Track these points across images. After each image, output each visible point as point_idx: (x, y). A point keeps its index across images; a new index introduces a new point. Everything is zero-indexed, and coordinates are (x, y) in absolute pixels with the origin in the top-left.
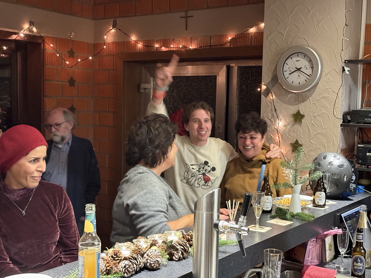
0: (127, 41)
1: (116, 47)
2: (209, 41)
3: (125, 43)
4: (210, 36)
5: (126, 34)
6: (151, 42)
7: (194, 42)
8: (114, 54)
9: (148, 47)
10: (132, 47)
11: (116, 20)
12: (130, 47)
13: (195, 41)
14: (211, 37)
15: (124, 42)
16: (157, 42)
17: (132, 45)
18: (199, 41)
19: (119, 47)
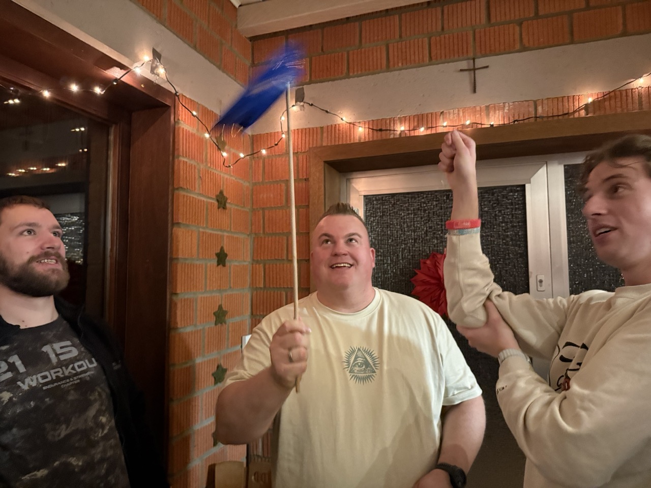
0: (329, 124)
1: (304, 138)
2: (532, 109)
3: (325, 130)
4: (535, 99)
5: (327, 112)
6: (388, 121)
7: (495, 113)
8: (300, 150)
9: (379, 133)
10: (341, 136)
11: (303, 88)
12: (337, 136)
13: (498, 112)
14: (535, 103)
15: (322, 128)
16: (402, 120)
17: (341, 132)
18: (505, 111)
19: (311, 138)
